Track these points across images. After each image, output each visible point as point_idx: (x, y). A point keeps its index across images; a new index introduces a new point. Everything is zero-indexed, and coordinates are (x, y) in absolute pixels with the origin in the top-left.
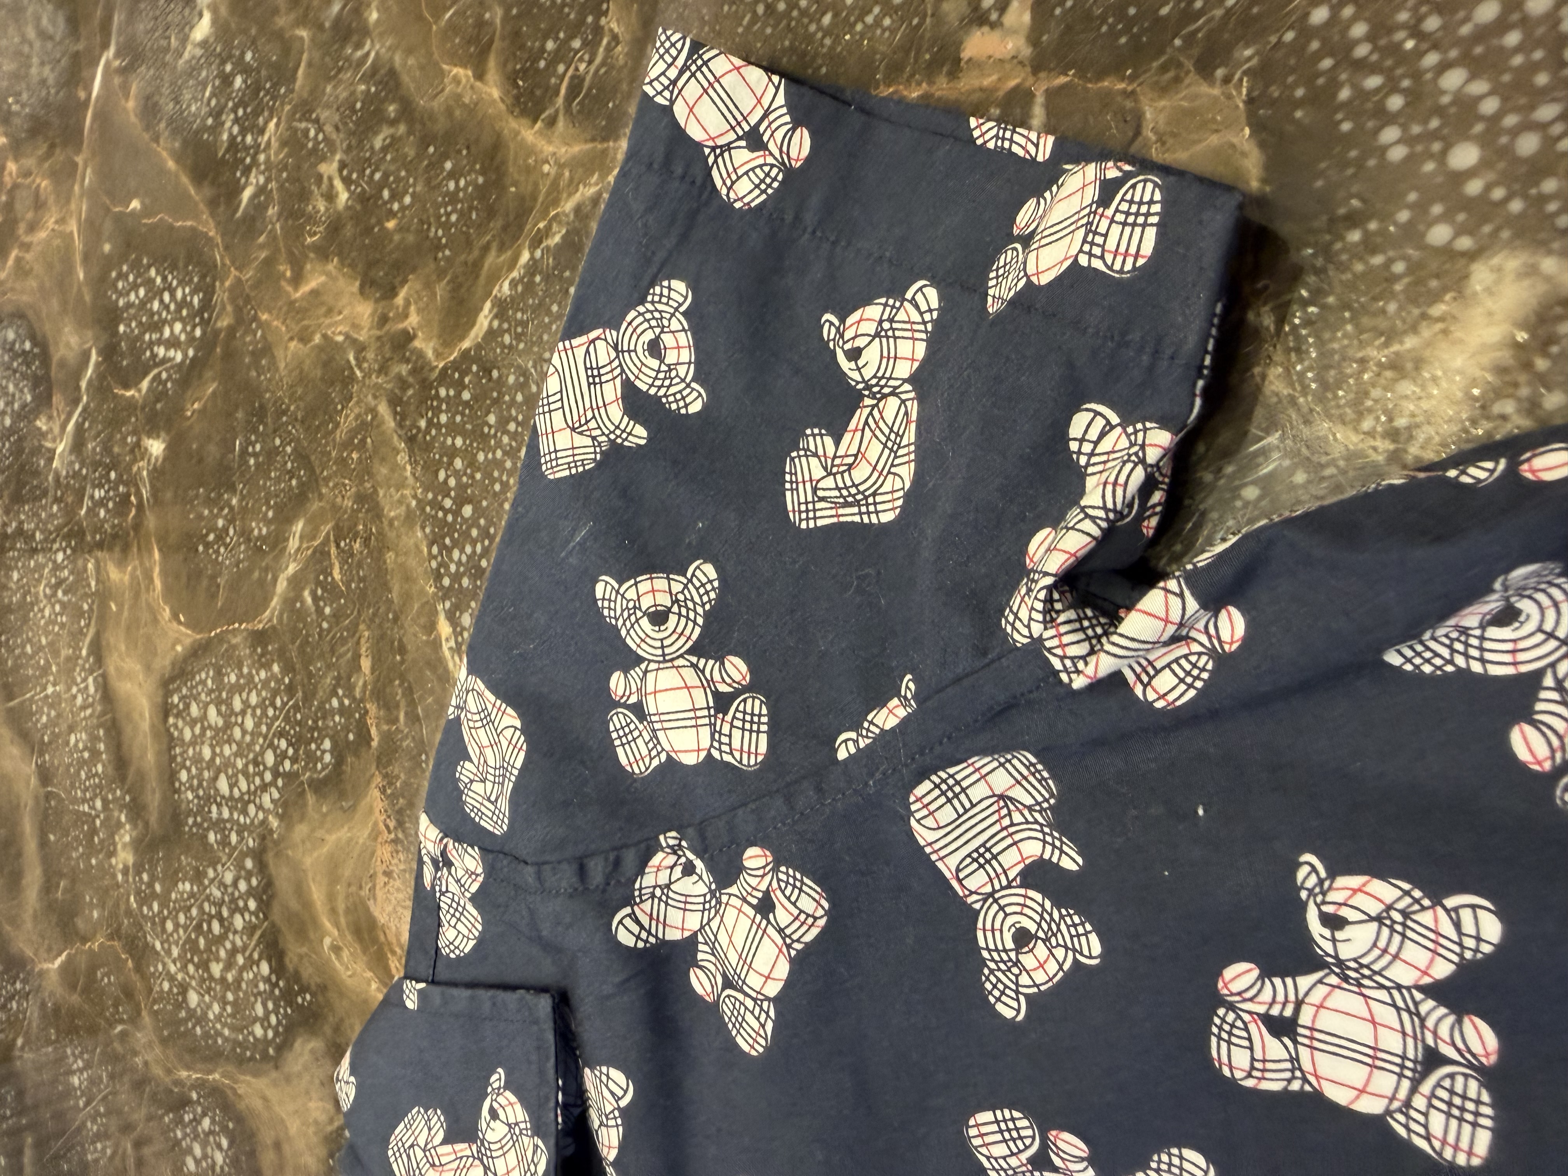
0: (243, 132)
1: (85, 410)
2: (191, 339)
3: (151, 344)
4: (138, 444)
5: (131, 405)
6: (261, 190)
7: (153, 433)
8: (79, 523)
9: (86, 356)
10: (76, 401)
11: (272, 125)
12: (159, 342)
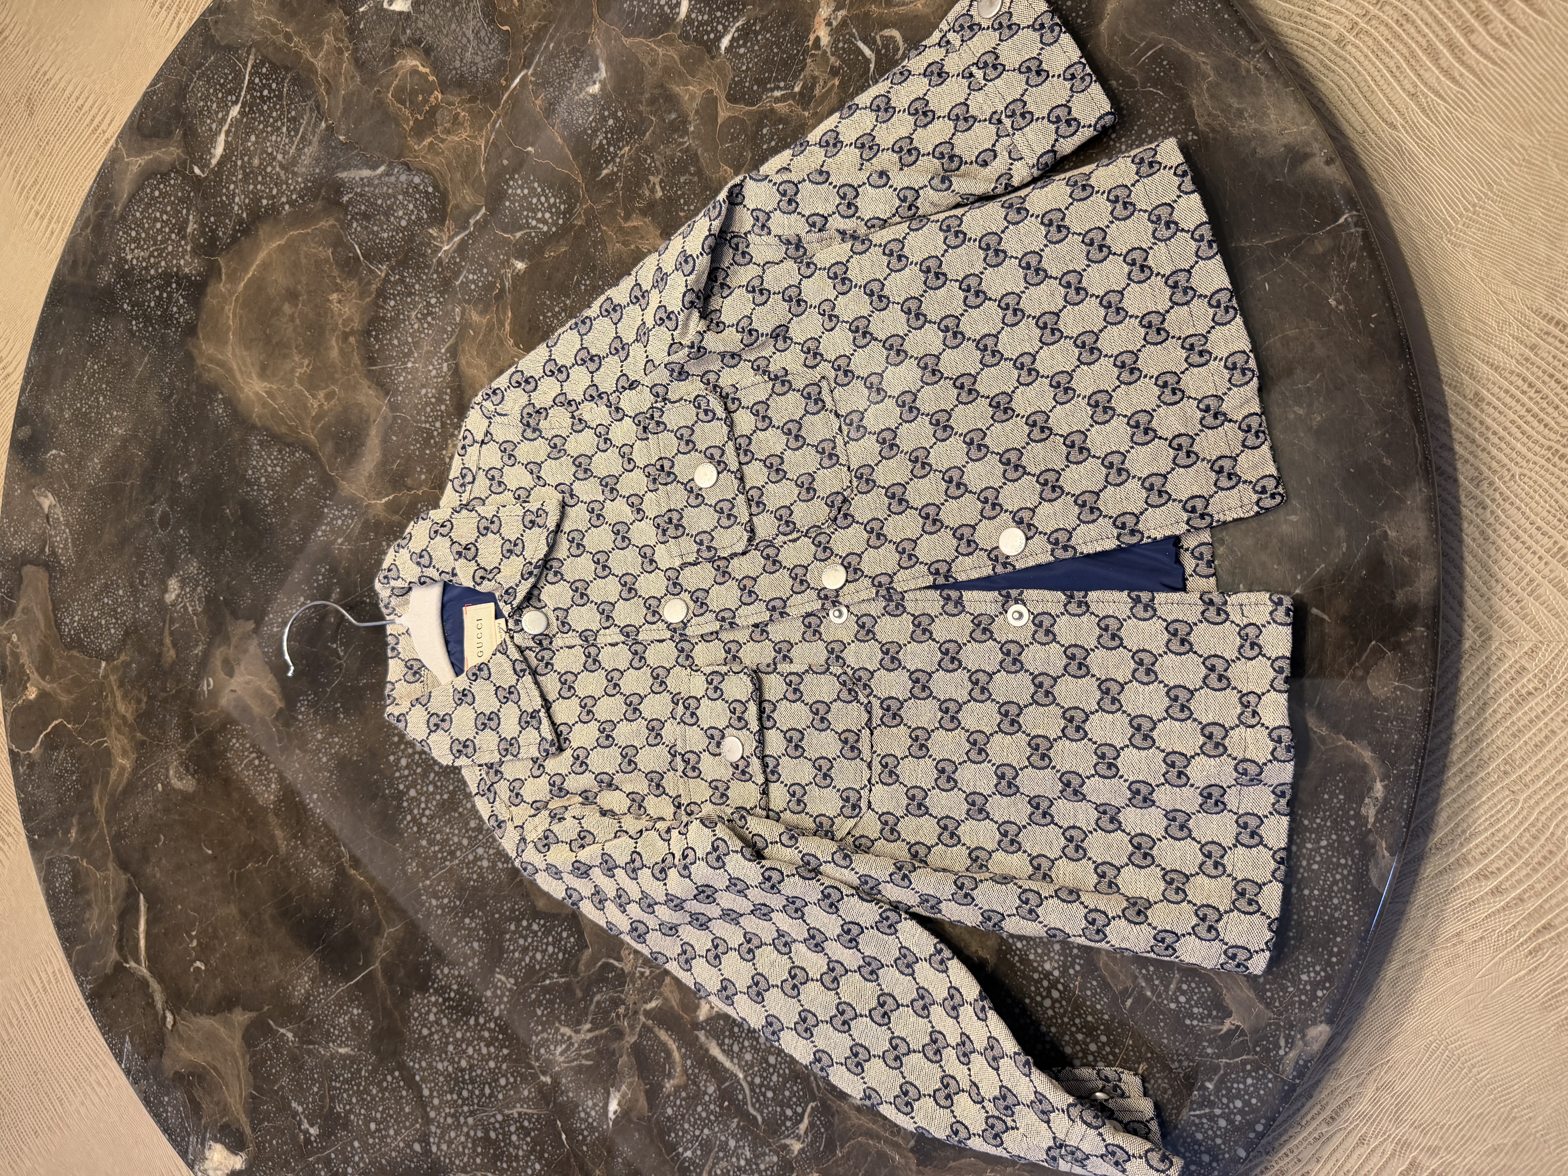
0: (609, 144)
1: (470, 234)
2: (555, 223)
3: (527, 217)
4: (508, 261)
5: (506, 242)
6: (613, 173)
7: (520, 257)
8: (454, 288)
9: (477, 209)
10: (465, 228)
11: (627, 149)
12: (533, 218)
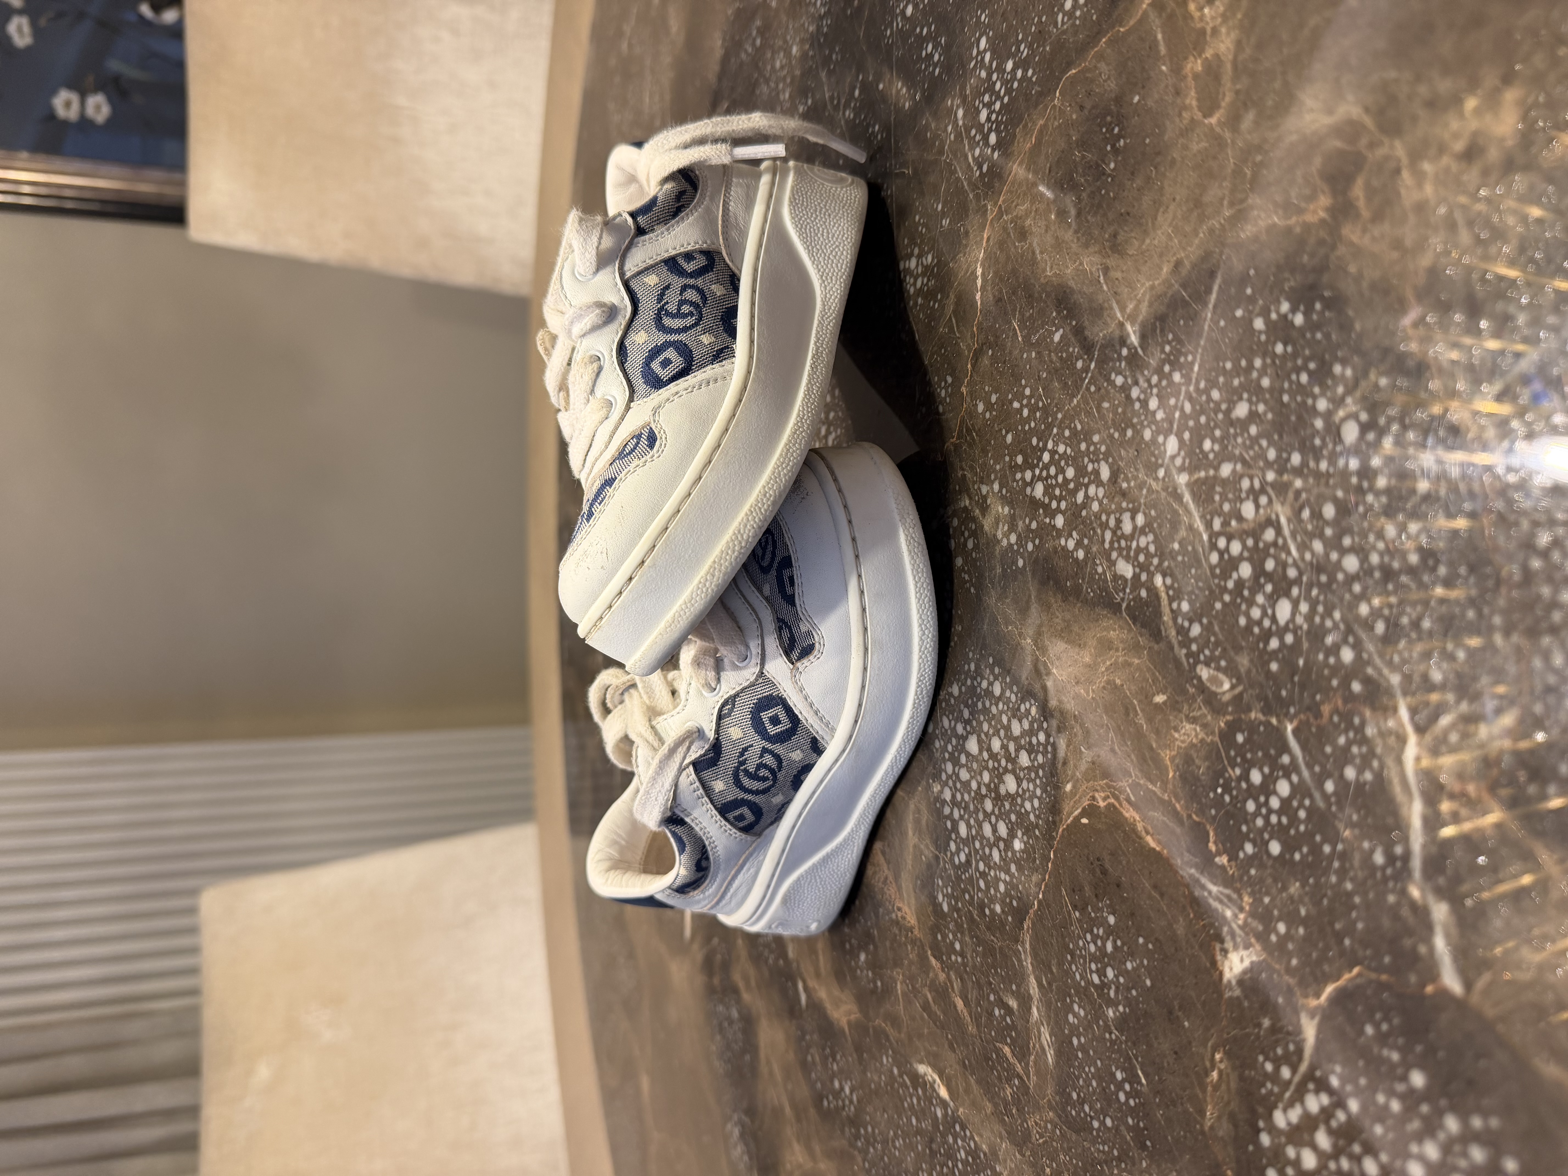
12: (1327, 1114)
